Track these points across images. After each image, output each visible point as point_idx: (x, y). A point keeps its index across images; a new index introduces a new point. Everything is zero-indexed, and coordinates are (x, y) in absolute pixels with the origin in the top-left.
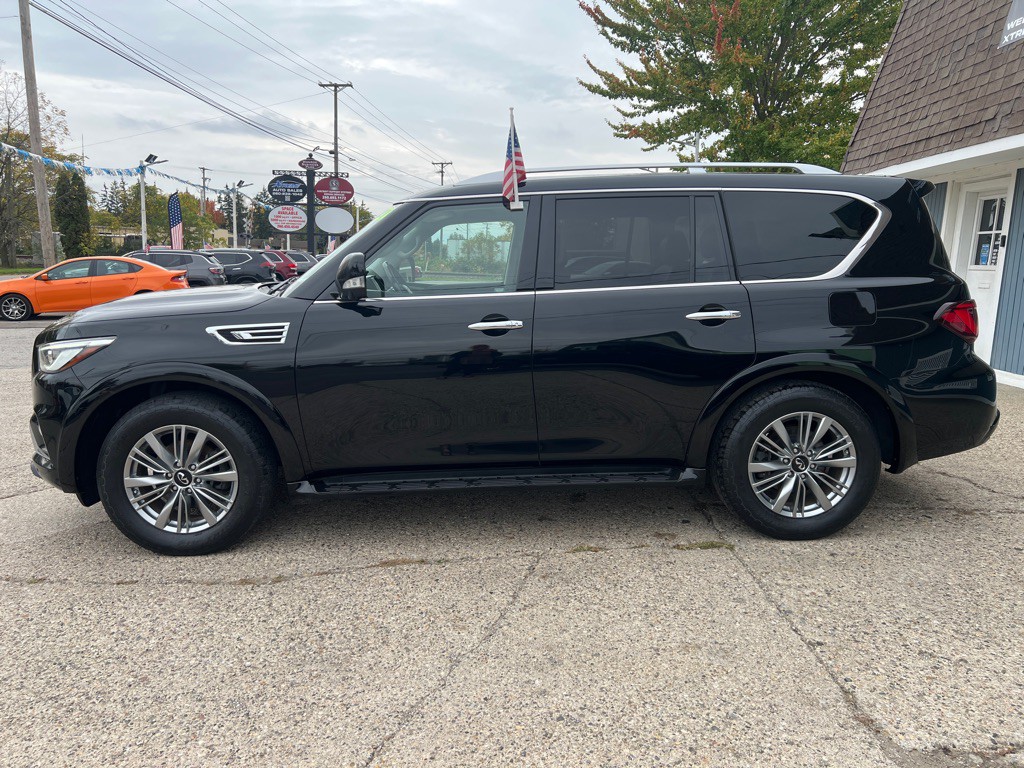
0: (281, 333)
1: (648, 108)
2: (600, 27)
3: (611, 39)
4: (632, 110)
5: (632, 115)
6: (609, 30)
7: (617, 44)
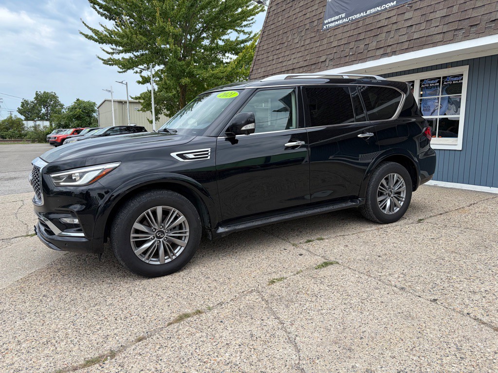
0: (208, 154)
1: (120, 50)
2: (92, 4)
3: (99, 12)
4: (112, 51)
5: (113, 53)
6: (97, 7)
7: (102, 15)
